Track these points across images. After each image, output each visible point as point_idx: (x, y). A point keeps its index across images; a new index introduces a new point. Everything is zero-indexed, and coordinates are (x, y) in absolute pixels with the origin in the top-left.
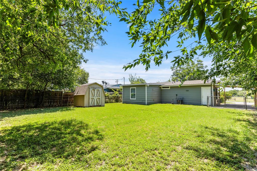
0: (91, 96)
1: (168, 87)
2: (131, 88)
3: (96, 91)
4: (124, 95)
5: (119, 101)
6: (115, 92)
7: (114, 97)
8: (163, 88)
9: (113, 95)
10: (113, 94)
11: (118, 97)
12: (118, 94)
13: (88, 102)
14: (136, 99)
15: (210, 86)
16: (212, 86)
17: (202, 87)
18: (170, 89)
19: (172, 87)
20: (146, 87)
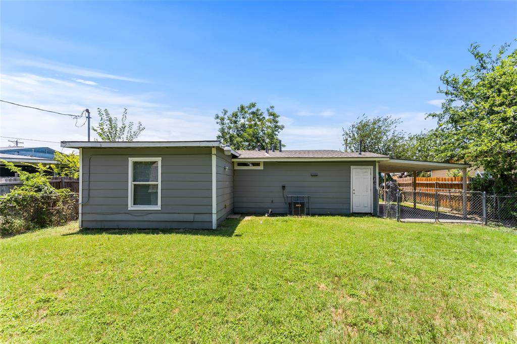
2: (131, 160)
4: (88, 190)
5: (54, 218)
6: (24, 175)
7: (23, 203)
8: (240, 164)
9: (17, 192)
10: (12, 186)
11: (47, 199)
12: (49, 189)
14: (160, 209)
15: (372, 163)
16: (377, 164)
17: (352, 167)
18: (262, 169)
19: (268, 164)
20: (214, 158)
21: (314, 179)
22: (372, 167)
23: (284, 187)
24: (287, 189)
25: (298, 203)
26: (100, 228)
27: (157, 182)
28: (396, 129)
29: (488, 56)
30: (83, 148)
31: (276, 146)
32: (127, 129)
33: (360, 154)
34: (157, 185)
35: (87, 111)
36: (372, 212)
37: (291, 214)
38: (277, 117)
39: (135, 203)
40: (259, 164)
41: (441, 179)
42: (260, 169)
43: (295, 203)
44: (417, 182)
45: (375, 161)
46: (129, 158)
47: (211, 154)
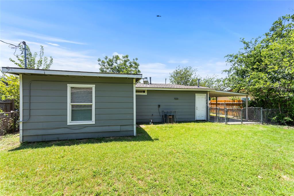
4: (28, 109)
14: (94, 123)
16: (208, 93)
17: (196, 94)
19: (150, 92)
20: (135, 87)
21: (177, 101)
22: (206, 94)
23: (159, 106)
24: (161, 107)
26: (41, 141)
27: (92, 102)
28: (196, 74)
29: (251, 43)
30: (24, 74)
32: (43, 62)
33: (199, 87)
34: (91, 106)
35: (24, 43)
36: (206, 119)
39: (73, 120)
40: (145, 91)
41: (227, 101)
42: (145, 94)
43: (169, 116)
44: (218, 103)
45: (207, 91)
46: (68, 85)
47: (133, 83)
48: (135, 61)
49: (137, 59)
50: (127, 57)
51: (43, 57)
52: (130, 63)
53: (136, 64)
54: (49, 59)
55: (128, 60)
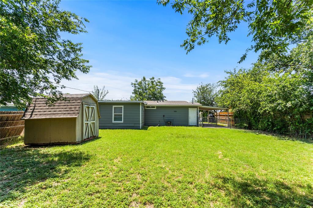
0: (85, 121)
1: (154, 107)
2: (114, 106)
3: (90, 109)
8: (147, 107)
13: (81, 135)
14: (123, 122)
15: (197, 107)
17: (189, 108)
18: (156, 109)
19: (159, 107)
20: (141, 106)
21: (175, 113)
23: (164, 116)
25: (169, 122)
27: (122, 113)
31: (161, 98)
32: (103, 93)
33: (193, 103)
34: (122, 115)
37: (166, 125)
38: (162, 83)
39: (115, 120)
43: (168, 122)
47: (140, 105)
48: (159, 80)
49: (159, 79)
50: (153, 78)
51: (103, 91)
52: (156, 83)
53: (159, 82)
54: (106, 91)
55: (155, 81)
